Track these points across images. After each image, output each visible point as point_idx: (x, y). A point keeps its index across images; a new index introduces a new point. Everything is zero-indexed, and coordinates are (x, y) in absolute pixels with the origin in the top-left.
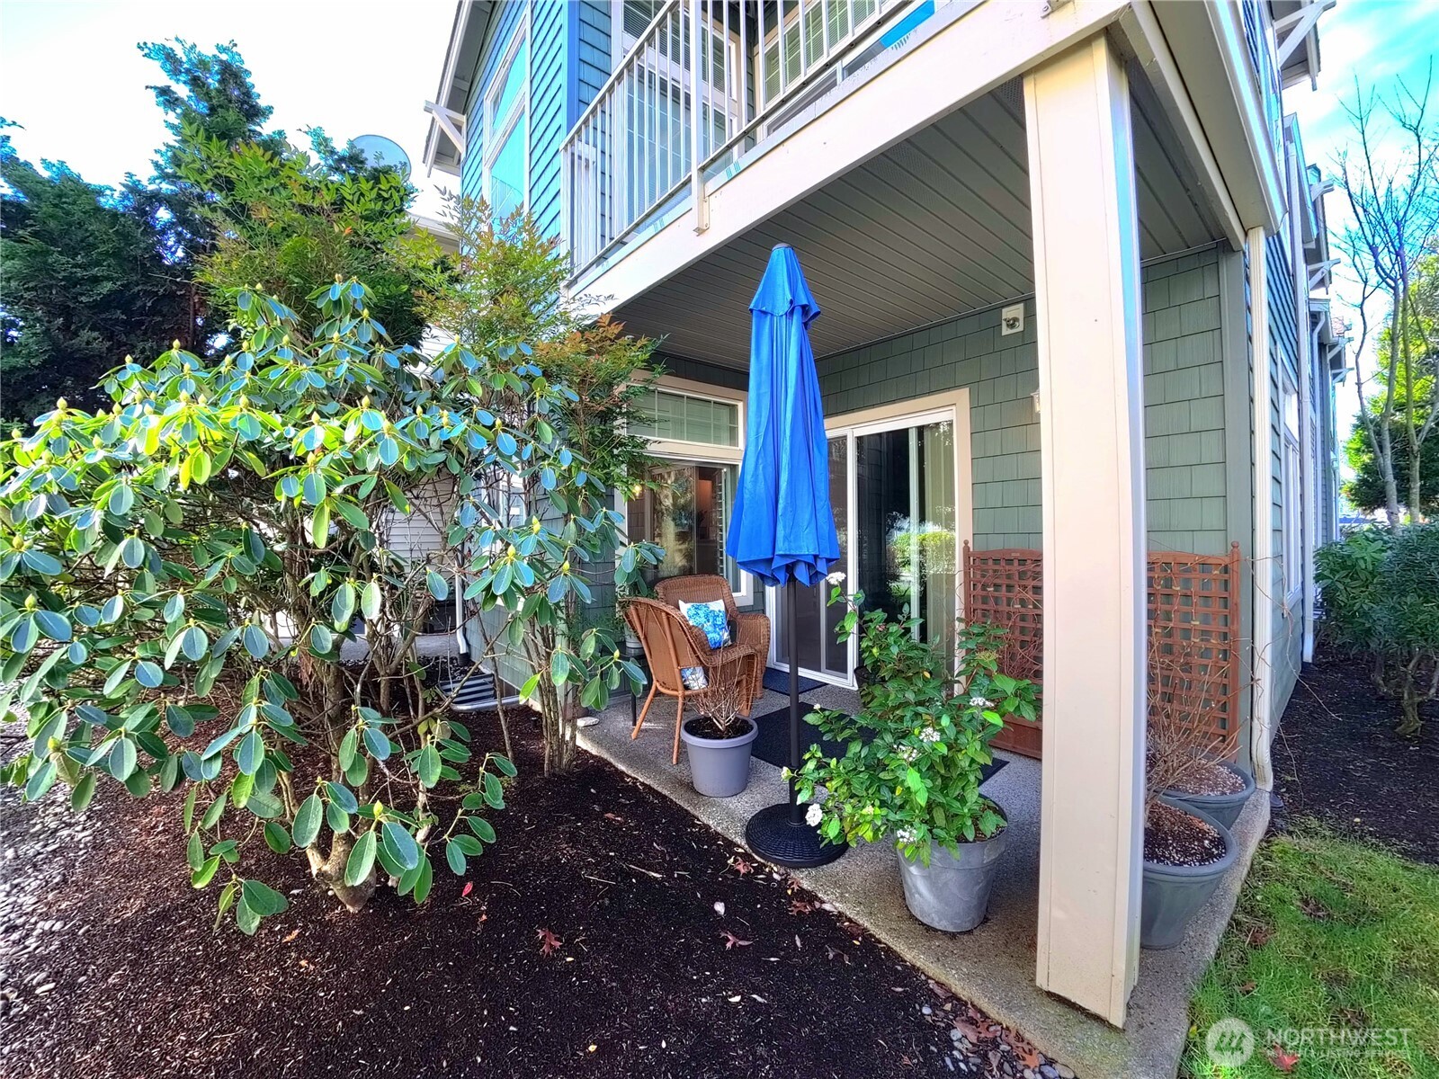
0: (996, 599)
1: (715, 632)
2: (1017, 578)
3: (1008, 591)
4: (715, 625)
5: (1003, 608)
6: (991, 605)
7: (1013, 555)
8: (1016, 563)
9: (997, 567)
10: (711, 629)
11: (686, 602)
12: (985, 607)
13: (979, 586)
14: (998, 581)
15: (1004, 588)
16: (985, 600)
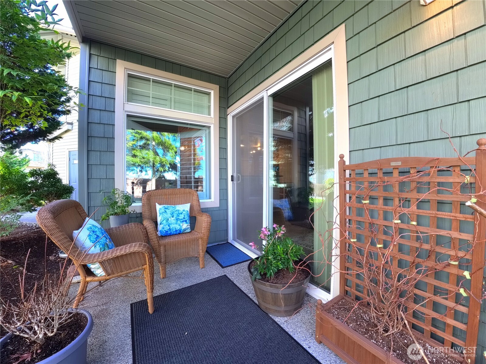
0: (372, 212)
1: (176, 223)
2: (397, 189)
3: (386, 204)
4: (177, 219)
5: (380, 221)
6: (366, 218)
7: (393, 164)
8: (396, 173)
9: (372, 179)
10: (174, 221)
11: (160, 204)
12: (359, 219)
13: (354, 198)
14: (373, 194)
15: (381, 201)
16: (360, 212)
